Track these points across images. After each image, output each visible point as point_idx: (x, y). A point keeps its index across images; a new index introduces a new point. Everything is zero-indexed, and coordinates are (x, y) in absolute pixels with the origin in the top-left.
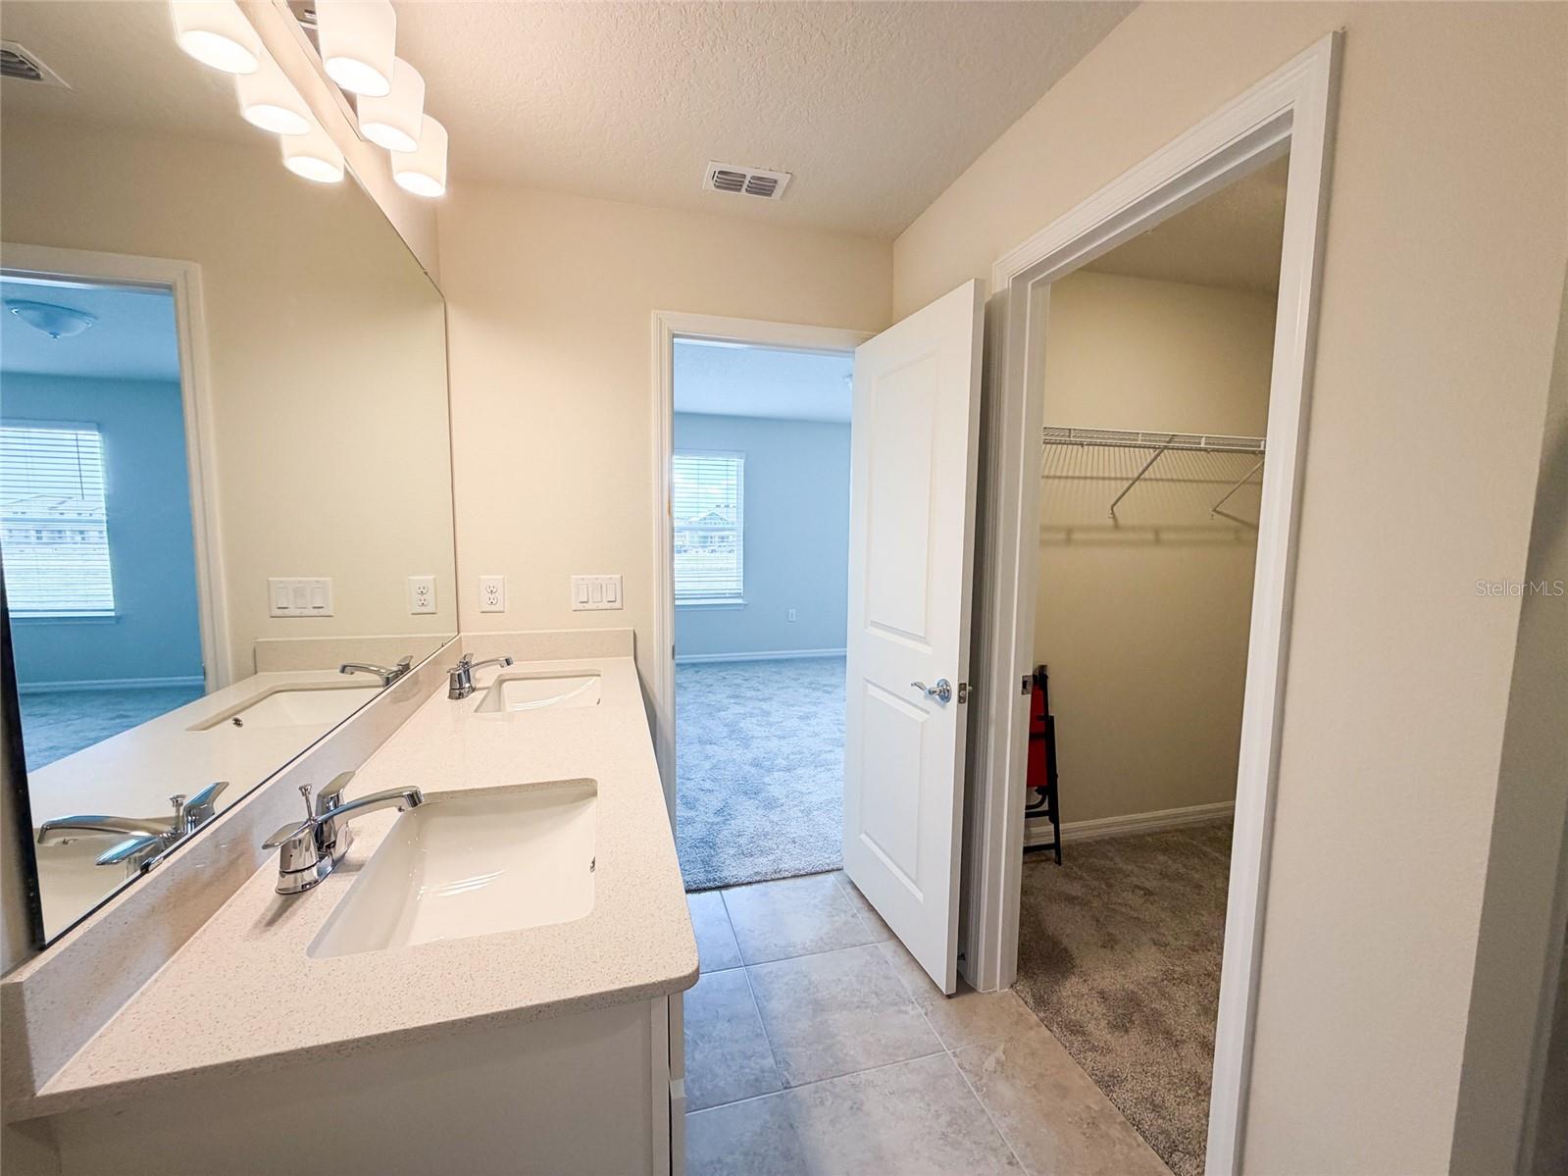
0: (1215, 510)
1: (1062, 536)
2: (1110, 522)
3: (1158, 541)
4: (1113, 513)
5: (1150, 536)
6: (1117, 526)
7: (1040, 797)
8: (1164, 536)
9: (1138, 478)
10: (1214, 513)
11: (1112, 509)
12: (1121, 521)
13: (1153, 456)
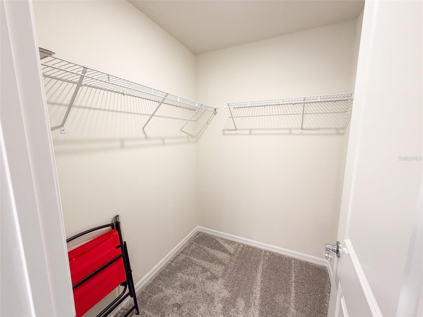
0: (181, 130)
1: (118, 144)
2: (143, 136)
3: (164, 143)
4: (144, 131)
5: (161, 141)
6: (147, 138)
7: (124, 287)
8: (166, 141)
9: (153, 115)
10: (181, 131)
11: (143, 129)
12: (148, 135)
13: (158, 105)
